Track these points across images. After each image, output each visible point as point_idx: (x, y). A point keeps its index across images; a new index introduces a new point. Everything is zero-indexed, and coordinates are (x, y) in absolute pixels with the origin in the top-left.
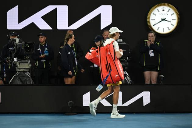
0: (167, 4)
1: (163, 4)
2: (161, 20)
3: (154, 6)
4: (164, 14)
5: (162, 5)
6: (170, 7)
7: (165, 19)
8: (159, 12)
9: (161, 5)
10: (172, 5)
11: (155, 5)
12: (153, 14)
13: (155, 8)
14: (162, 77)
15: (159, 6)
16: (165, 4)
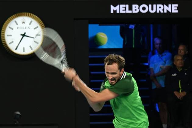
0: (28, 13)
1: (22, 13)
2: (22, 36)
3: (10, 16)
4: (24, 28)
5: (21, 15)
6: (33, 18)
7: (25, 33)
8: (17, 24)
9: (19, 16)
10: (34, 14)
11: (12, 15)
12: (10, 27)
13: (11, 20)
14: (18, 114)
15: (17, 16)
16: (26, 13)
